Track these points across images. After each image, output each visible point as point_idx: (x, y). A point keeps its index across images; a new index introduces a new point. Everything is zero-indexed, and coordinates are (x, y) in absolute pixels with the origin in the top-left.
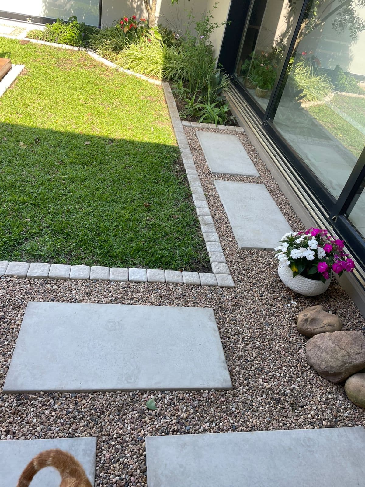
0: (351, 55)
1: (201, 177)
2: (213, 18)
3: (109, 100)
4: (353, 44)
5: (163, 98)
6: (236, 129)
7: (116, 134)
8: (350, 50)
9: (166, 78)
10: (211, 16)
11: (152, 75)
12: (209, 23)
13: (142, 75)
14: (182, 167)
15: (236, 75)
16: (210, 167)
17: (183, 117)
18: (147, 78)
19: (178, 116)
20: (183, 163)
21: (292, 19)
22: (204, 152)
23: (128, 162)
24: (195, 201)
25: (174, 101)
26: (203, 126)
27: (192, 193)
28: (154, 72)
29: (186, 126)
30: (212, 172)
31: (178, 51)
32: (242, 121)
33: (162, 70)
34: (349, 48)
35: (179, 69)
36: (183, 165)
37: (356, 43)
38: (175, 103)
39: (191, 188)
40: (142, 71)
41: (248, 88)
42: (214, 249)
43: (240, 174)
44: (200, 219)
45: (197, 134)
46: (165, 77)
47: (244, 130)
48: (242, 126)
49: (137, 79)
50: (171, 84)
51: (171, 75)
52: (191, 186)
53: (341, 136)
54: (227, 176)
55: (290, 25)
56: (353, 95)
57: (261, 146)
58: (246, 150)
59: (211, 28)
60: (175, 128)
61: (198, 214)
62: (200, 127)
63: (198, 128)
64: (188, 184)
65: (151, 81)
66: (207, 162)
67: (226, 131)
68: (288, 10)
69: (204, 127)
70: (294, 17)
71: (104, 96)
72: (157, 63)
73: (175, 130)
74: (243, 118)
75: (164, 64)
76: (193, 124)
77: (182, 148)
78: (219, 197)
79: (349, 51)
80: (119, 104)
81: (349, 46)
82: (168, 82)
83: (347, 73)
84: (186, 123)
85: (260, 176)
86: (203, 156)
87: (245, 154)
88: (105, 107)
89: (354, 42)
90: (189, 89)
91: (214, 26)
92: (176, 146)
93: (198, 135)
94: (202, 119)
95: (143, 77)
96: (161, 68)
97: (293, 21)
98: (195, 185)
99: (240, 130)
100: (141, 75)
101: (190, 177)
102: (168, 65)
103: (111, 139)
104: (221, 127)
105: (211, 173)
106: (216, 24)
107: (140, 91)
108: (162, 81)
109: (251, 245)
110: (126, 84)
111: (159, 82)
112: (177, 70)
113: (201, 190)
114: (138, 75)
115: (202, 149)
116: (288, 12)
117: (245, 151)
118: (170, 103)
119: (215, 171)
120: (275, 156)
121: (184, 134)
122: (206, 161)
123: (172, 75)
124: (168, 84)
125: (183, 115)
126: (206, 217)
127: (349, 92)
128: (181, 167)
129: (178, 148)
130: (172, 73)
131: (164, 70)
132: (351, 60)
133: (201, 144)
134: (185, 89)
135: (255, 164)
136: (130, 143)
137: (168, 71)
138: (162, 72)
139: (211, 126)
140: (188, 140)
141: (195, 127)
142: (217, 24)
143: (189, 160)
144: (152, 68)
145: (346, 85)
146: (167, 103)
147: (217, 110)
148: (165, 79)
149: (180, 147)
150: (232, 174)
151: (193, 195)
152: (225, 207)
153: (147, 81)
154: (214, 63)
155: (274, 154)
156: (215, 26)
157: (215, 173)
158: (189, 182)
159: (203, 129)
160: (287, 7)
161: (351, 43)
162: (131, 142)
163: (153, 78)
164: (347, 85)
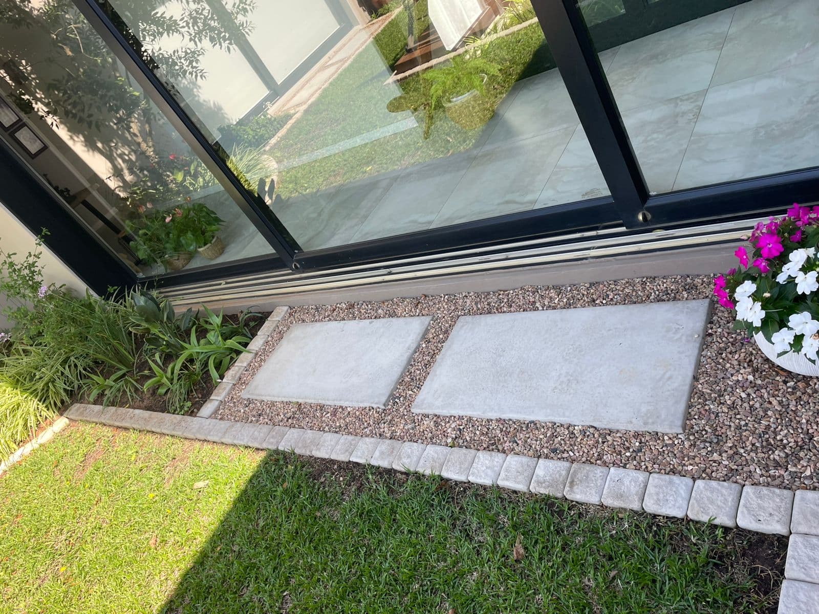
0: (212, 105)
1: (388, 435)
2: (15, 254)
3: (40, 556)
4: (199, 92)
5: (107, 432)
6: (277, 319)
7: (155, 587)
8: (204, 101)
9: (62, 402)
10: (9, 256)
11: (35, 428)
12: (19, 267)
13: (22, 448)
14: (339, 466)
15: (141, 275)
16: (367, 405)
17: (186, 409)
18: (34, 441)
19: (179, 417)
20: (323, 459)
21: (100, 145)
22: (310, 401)
23: (266, 598)
24: (472, 479)
25: (131, 410)
26: (233, 377)
27: (437, 473)
28: (32, 421)
29: (216, 411)
30: (384, 405)
31: (22, 353)
32: (261, 302)
33: (41, 404)
34: (201, 101)
35: (61, 369)
36: (333, 462)
37: (200, 87)
38: (137, 411)
39: (421, 470)
40: (14, 446)
41: (183, 267)
42: (679, 499)
43: (411, 351)
44: (543, 491)
45: (251, 397)
46: (59, 404)
47: (286, 308)
48: (274, 306)
49: (24, 464)
50: (81, 400)
51: (62, 391)
52: (412, 469)
53: (370, 168)
54: (407, 379)
55: (108, 153)
56: (282, 132)
57: (351, 289)
58: (344, 319)
59: (30, 269)
60: (209, 438)
61: (521, 487)
62: (234, 385)
63: (233, 388)
64: (402, 473)
65: (46, 436)
66: (344, 404)
67: (270, 339)
68: (82, 142)
69: (238, 376)
70: (99, 140)
71: (21, 561)
72: (19, 405)
73: (216, 439)
74: (256, 298)
75: (31, 393)
76: (218, 397)
77: (278, 443)
78: (470, 419)
79: (205, 103)
80: (64, 537)
81: (197, 98)
82: (72, 404)
83: (240, 123)
84: (208, 409)
85: (431, 317)
86: (322, 407)
87: (353, 326)
88: (56, 577)
89: (196, 88)
90: (119, 369)
91: (31, 262)
92: (263, 455)
93: (252, 394)
94: (214, 373)
95: (28, 448)
96: (33, 404)
97: (105, 145)
98: (415, 459)
99: (283, 313)
100: (19, 452)
101: (382, 459)
102: (40, 385)
103: (166, 609)
104: (256, 344)
105: (383, 407)
106: (30, 256)
107: (57, 472)
108: (61, 415)
109: (676, 402)
110: (21, 495)
111: (61, 422)
112: (62, 374)
113: (432, 451)
114: (16, 457)
115: (300, 401)
116: (84, 144)
117: (344, 322)
118: (132, 421)
119: (384, 399)
120: (390, 274)
121: (239, 424)
122: (341, 407)
123: (65, 390)
124: (77, 406)
125: (182, 407)
126: (538, 471)
127: (274, 135)
128: (336, 467)
129: (277, 452)
130: (60, 384)
131: (44, 399)
132: (220, 109)
133: (285, 400)
134: (113, 377)
135: (391, 316)
136: (202, 564)
137: (50, 392)
138: (44, 405)
139: (242, 362)
140: (257, 421)
141: (229, 394)
142: (33, 254)
143: (324, 442)
144: (21, 422)
145: (261, 133)
146: (126, 429)
147: (211, 336)
148: (62, 408)
149: (273, 447)
150: (405, 368)
151: (446, 474)
152: (514, 416)
153: (41, 445)
154: (92, 301)
155: (386, 273)
156: (31, 260)
157: (388, 401)
158: (395, 467)
159: (240, 382)
160: (74, 140)
161: (196, 93)
162: (202, 561)
163: (43, 429)
164: (263, 131)
